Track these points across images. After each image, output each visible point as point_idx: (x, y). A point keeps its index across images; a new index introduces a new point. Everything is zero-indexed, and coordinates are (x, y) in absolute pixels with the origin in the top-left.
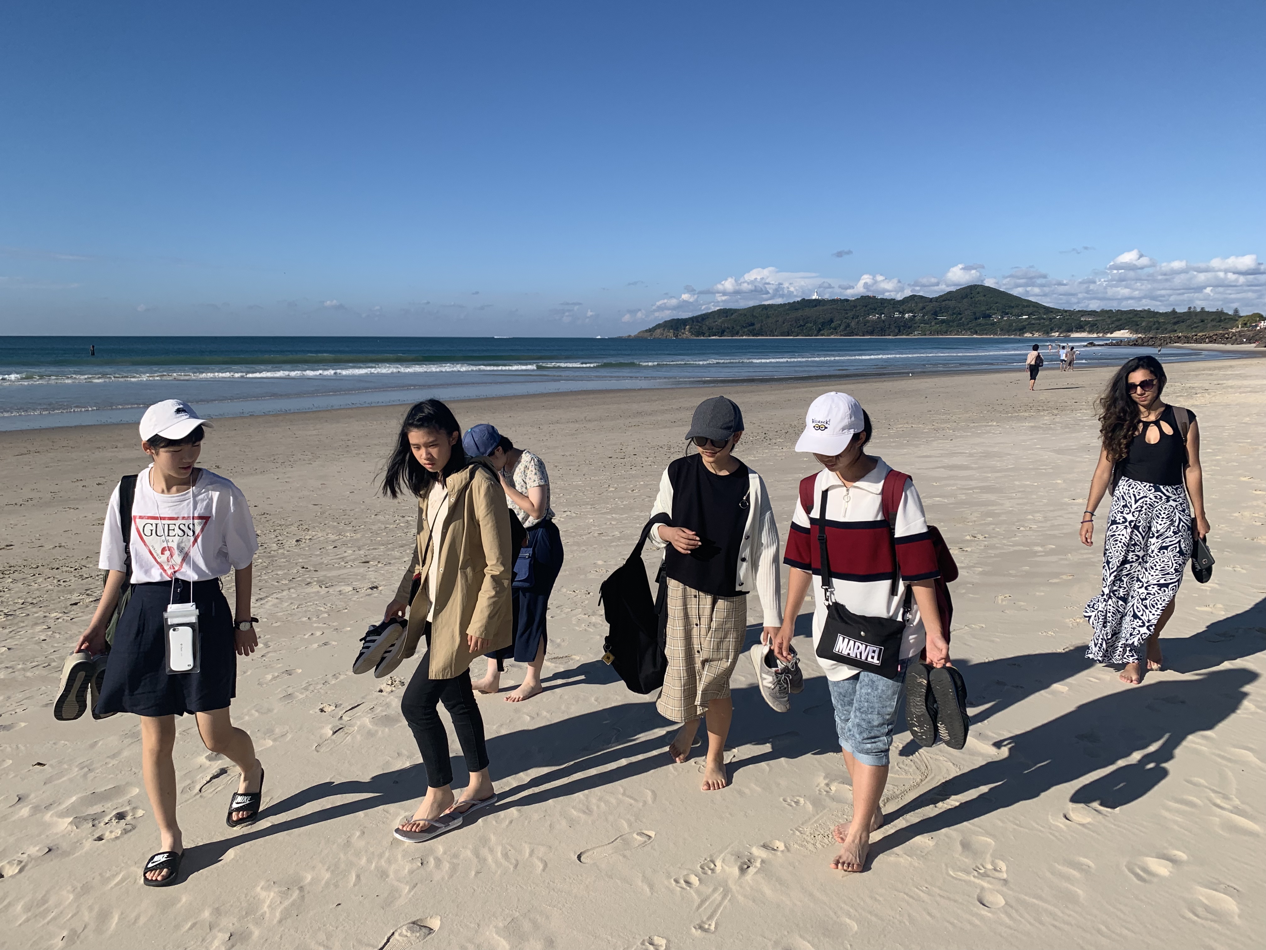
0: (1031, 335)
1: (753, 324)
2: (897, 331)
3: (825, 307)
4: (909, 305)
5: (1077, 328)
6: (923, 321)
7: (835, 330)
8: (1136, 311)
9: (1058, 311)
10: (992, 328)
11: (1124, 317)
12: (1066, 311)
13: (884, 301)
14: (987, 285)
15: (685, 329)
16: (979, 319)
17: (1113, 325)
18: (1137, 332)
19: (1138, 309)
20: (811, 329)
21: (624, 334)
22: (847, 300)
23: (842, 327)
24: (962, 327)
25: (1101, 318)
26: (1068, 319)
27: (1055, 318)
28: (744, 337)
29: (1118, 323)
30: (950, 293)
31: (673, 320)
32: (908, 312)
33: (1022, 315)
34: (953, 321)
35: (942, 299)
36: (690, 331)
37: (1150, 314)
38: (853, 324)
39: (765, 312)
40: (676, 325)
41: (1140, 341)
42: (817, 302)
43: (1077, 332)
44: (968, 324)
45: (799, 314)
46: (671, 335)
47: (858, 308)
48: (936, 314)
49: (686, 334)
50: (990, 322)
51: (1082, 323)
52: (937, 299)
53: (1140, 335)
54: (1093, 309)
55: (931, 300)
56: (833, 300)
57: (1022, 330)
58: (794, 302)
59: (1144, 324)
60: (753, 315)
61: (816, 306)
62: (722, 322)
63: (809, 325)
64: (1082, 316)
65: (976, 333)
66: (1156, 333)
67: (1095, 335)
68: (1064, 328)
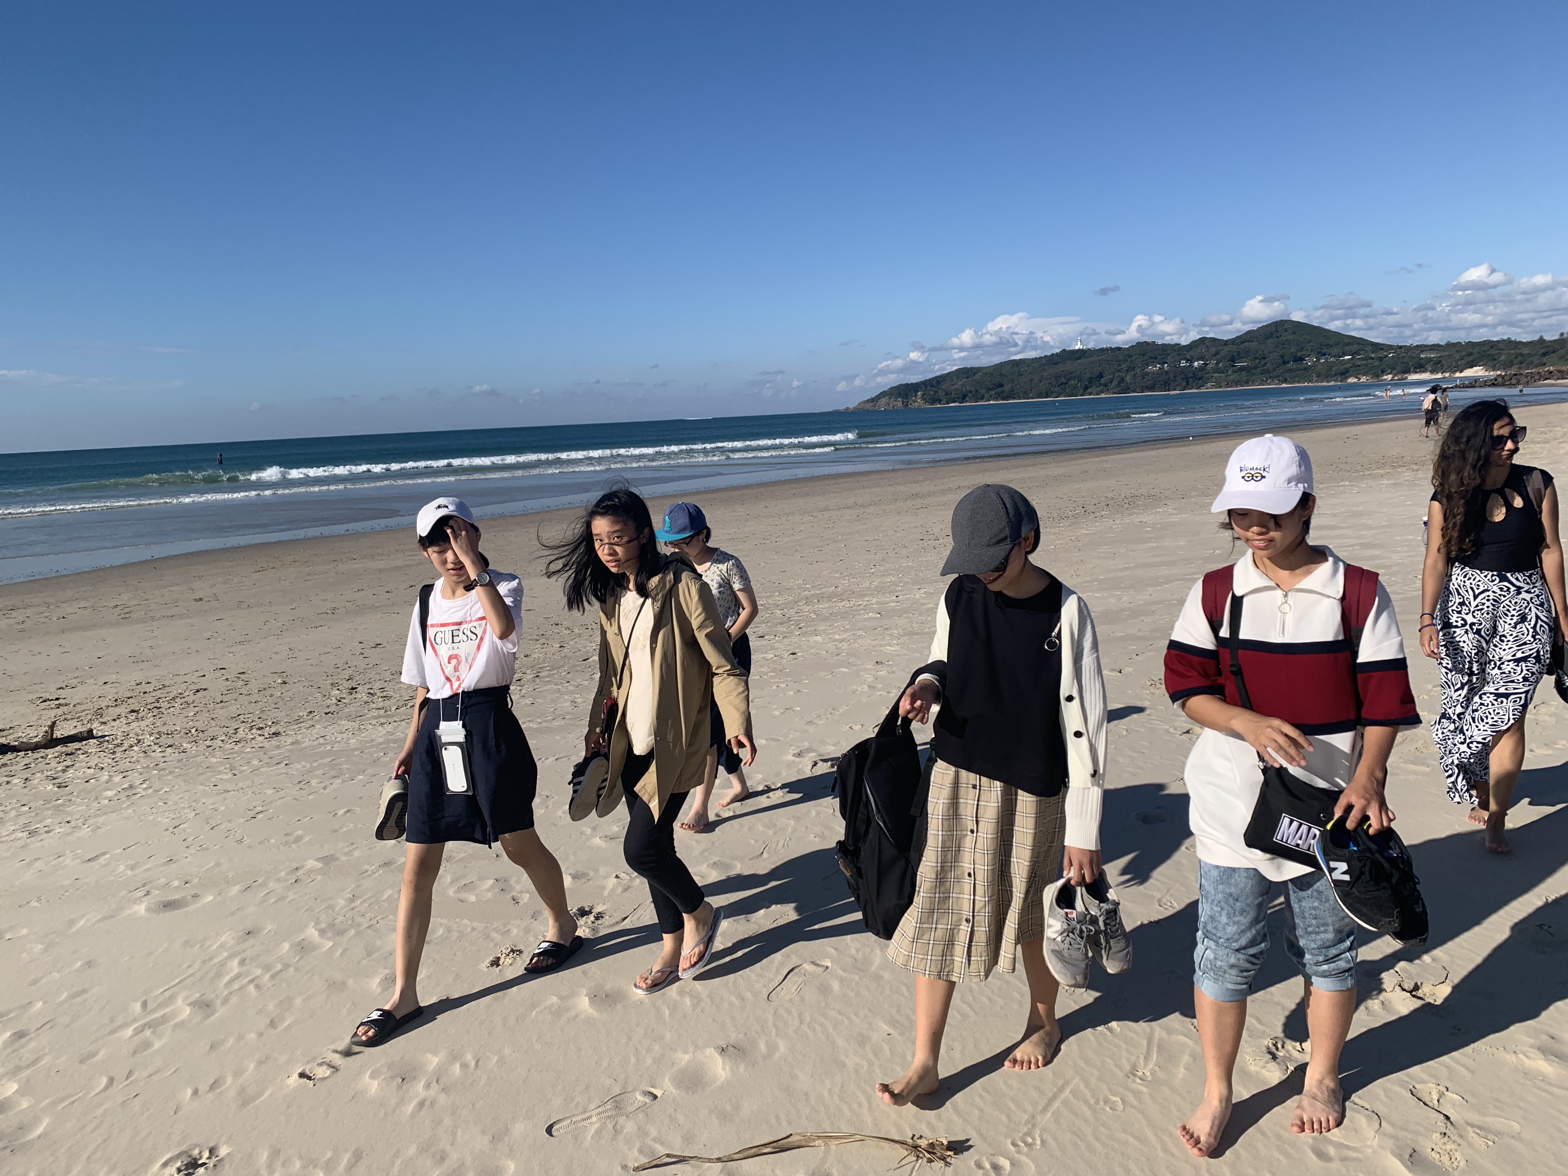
0: (1356, 380)
1: (1001, 385)
2: (1184, 384)
3: (1092, 359)
4: (1199, 351)
5: (1416, 368)
6: (1217, 370)
7: (1106, 387)
8: (1492, 341)
9: (1390, 347)
10: (1306, 373)
11: (1476, 350)
12: (1401, 347)
13: (1166, 348)
14: (1294, 319)
15: (916, 396)
16: (1288, 362)
17: (1463, 362)
18: (1494, 369)
19: (1495, 339)
20: (1075, 387)
21: (841, 407)
22: (1119, 349)
23: (1115, 383)
24: (1268, 374)
25: (1447, 353)
26: (1403, 357)
27: (1386, 356)
28: (991, 402)
29: (1470, 359)
30: (1249, 332)
31: (901, 385)
32: (1198, 360)
33: (1344, 354)
34: (1256, 368)
35: (1239, 340)
36: (923, 398)
37: (1510, 344)
38: (1128, 378)
39: (1015, 368)
40: (905, 391)
41: (1500, 379)
42: (1081, 353)
43: (1416, 373)
44: (1274, 370)
45: (1060, 368)
46: (900, 404)
47: (1133, 358)
48: (1233, 360)
49: (918, 402)
50: (1302, 366)
51: (1422, 362)
52: (1233, 341)
53: (1499, 373)
54: (1436, 343)
55: (1226, 343)
56: (1102, 350)
57: (1344, 374)
58: (1053, 355)
59: (1503, 358)
60: (1001, 374)
61: (1080, 358)
62: (962, 385)
63: (1073, 382)
64: (1422, 351)
65: (1285, 381)
66: (1520, 368)
67: (1439, 376)
68: (1399, 368)
